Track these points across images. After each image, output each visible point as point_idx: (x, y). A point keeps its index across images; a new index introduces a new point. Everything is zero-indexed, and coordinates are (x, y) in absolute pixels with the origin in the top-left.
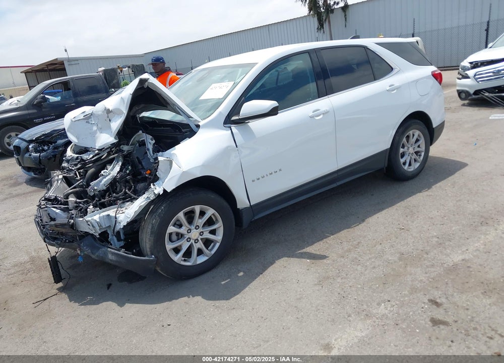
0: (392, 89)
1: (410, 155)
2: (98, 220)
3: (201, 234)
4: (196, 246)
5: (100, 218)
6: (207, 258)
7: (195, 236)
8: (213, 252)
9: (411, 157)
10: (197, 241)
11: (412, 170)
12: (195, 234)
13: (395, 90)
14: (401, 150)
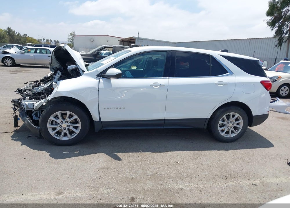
0: (220, 83)
1: (229, 127)
2: (27, 104)
3: (68, 126)
4: (64, 131)
5: (29, 103)
6: (68, 139)
7: (64, 126)
8: (72, 137)
9: (229, 129)
10: (65, 129)
11: (228, 137)
12: (65, 125)
13: (222, 84)
14: (220, 122)
